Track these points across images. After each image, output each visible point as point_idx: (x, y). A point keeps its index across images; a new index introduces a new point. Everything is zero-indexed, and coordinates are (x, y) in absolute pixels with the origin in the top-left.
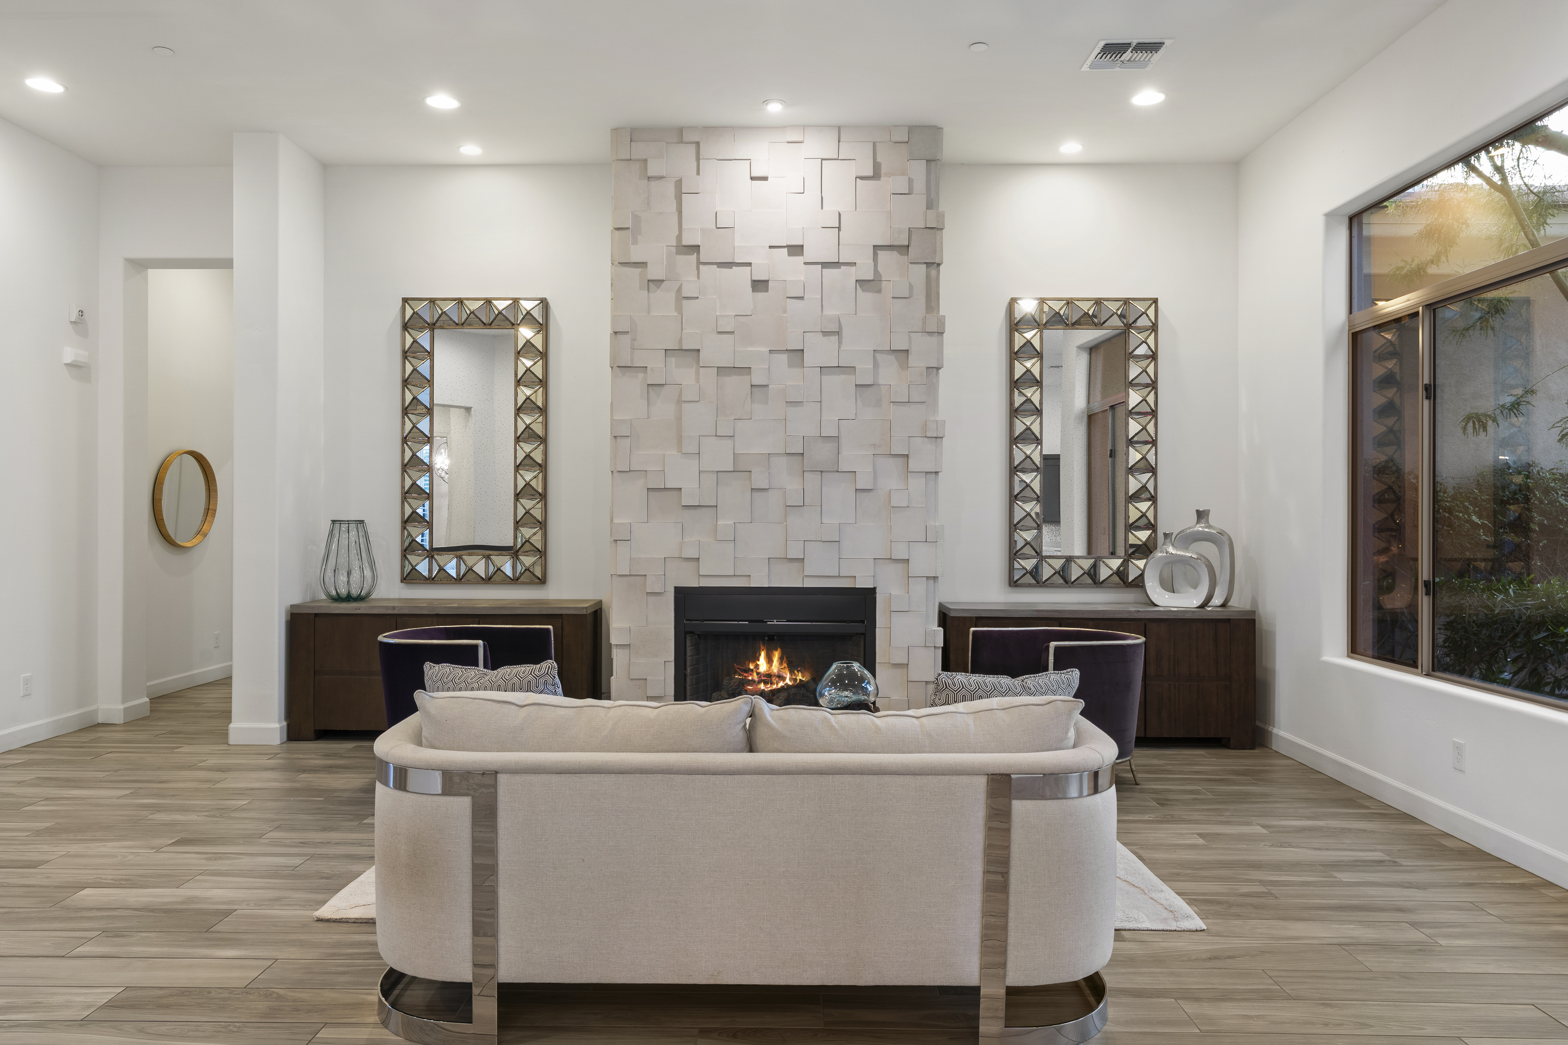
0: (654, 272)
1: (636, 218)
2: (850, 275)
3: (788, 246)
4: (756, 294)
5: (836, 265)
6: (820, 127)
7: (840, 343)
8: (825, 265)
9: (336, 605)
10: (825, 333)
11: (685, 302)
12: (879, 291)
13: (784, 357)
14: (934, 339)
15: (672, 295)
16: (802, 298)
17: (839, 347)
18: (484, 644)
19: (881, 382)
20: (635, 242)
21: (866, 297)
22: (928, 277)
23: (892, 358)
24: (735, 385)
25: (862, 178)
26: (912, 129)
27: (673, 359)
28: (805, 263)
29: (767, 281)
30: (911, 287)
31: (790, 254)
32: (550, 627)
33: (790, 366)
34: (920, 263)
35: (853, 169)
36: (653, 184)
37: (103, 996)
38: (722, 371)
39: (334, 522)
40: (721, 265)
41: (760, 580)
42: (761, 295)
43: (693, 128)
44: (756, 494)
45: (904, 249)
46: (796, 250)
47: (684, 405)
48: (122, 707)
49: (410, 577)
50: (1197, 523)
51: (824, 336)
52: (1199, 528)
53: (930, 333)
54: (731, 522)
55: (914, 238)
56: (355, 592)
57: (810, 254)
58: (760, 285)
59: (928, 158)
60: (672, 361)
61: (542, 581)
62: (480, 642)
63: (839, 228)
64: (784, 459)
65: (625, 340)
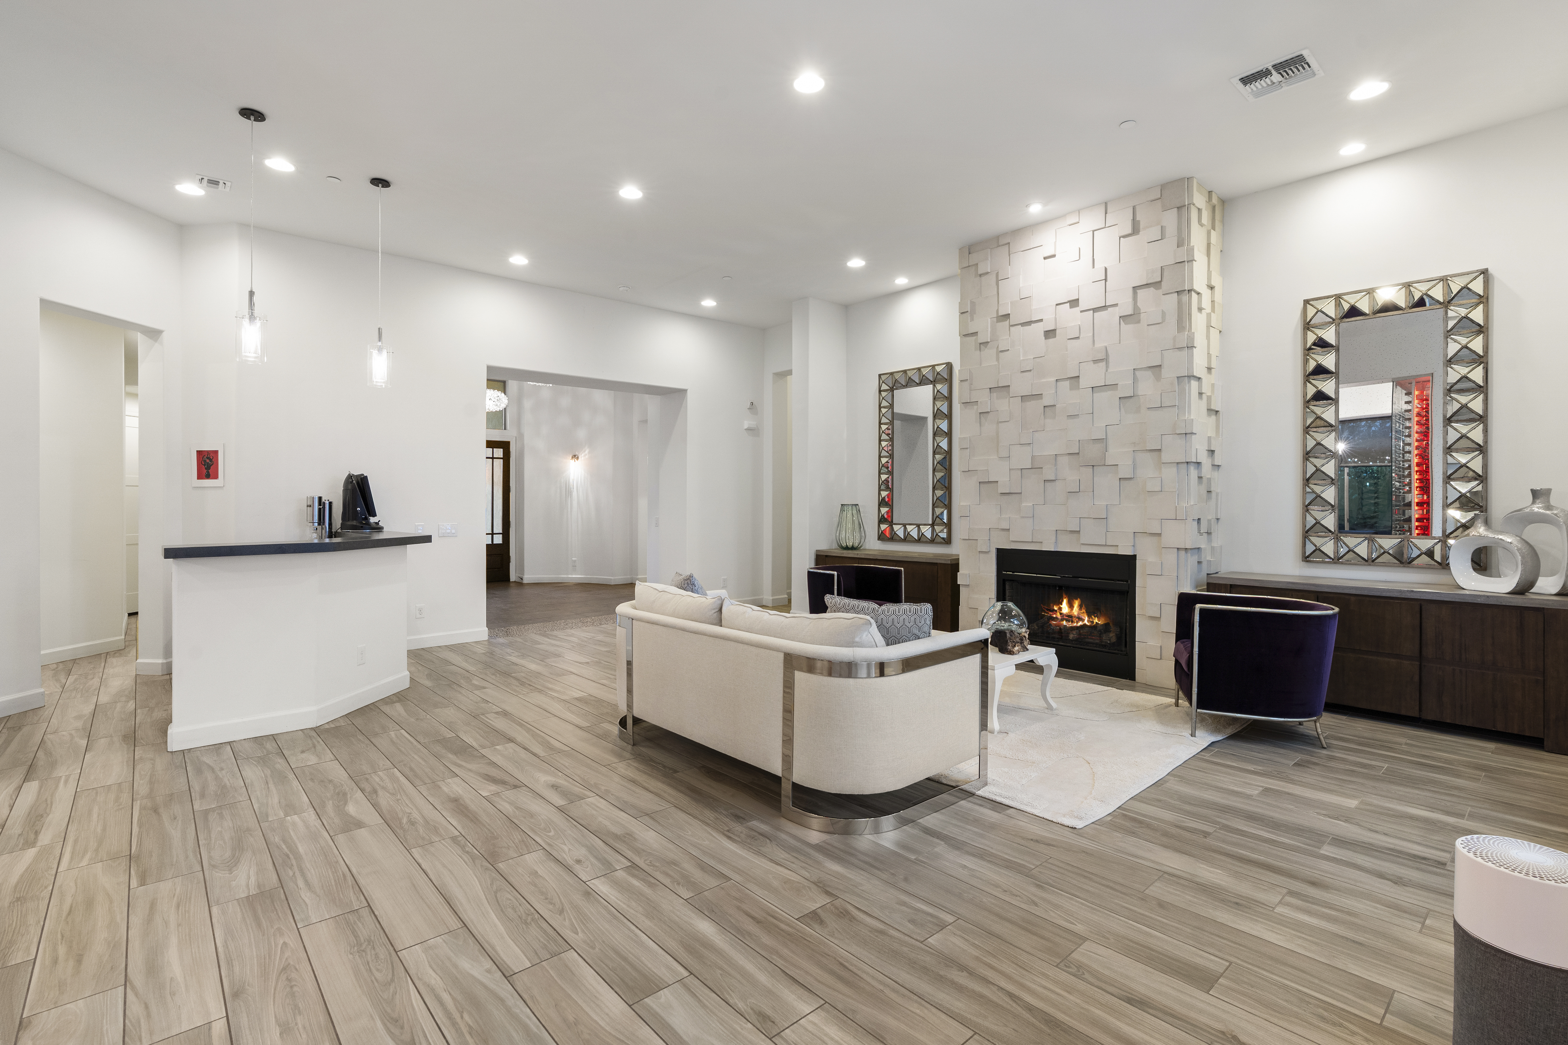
0: (981, 338)
1: (973, 304)
2: (1115, 313)
3: (1069, 302)
4: (1048, 340)
5: (1104, 308)
6: (1091, 207)
7: (1107, 367)
8: (1095, 310)
9: (845, 551)
10: (1095, 361)
11: (1001, 354)
12: (1139, 322)
13: (1067, 383)
14: (1185, 352)
15: (995, 350)
16: (1078, 338)
17: (1107, 371)
18: (838, 574)
19: (1140, 393)
20: (972, 319)
21: (1127, 328)
22: (1179, 302)
23: (1149, 373)
24: (1034, 407)
25: (1124, 237)
26: (1164, 187)
27: (995, 394)
28: (1081, 312)
29: (1055, 330)
30: (1164, 314)
31: (1071, 307)
32: (902, 569)
33: (1071, 389)
34: (1172, 293)
35: (1115, 232)
36: (983, 278)
37: (578, 694)
38: (1024, 398)
39: (842, 505)
40: (1023, 324)
41: (1048, 545)
42: (1051, 341)
43: (1005, 234)
44: (1048, 484)
45: (1157, 285)
46: (1074, 303)
47: (1000, 424)
48: (771, 598)
49: (881, 537)
50: (1534, 502)
51: (1094, 363)
52: (1537, 508)
53: (1180, 349)
54: (1031, 505)
55: (1166, 274)
56: (856, 545)
57: (1083, 305)
58: (1050, 334)
59: (1178, 206)
60: (995, 395)
61: (948, 541)
62: (836, 573)
63: (1106, 280)
64: (1066, 458)
65: (966, 384)
